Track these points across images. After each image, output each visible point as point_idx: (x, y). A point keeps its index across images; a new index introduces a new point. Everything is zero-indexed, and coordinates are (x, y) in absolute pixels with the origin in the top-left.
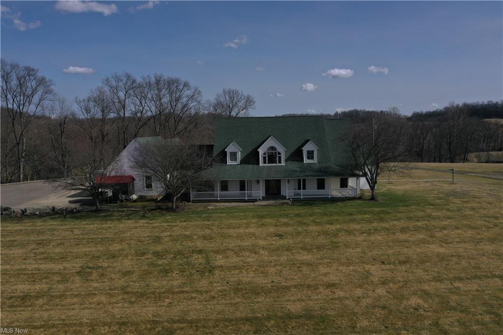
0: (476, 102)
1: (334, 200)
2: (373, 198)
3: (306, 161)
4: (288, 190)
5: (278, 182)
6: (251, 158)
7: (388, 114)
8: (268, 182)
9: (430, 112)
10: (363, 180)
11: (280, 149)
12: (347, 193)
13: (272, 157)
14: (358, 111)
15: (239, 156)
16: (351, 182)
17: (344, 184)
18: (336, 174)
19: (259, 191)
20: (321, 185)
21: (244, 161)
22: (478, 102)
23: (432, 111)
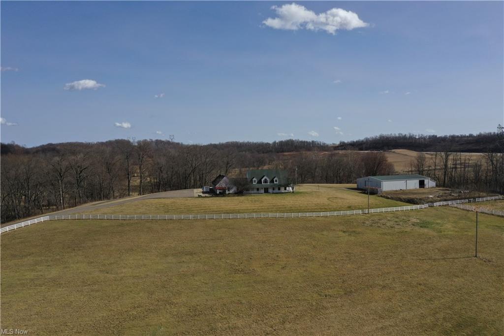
0: (390, 134)
1: (283, 193)
2: (293, 192)
3: (275, 183)
4: (270, 190)
5: (268, 188)
6: (260, 182)
7: (318, 144)
8: (265, 188)
9: (354, 142)
10: (291, 188)
11: (268, 179)
12: (286, 191)
13: (266, 181)
14: (293, 141)
15: (256, 182)
16: (287, 188)
17: (285, 189)
18: (283, 186)
19: (263, 191)
20: (279, 189)
21: (258, 183)
22: (391, 134)
23: (355, 141)
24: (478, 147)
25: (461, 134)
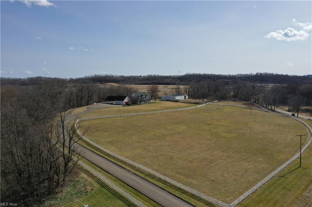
24: (148, 82)
25: (136, 75)
